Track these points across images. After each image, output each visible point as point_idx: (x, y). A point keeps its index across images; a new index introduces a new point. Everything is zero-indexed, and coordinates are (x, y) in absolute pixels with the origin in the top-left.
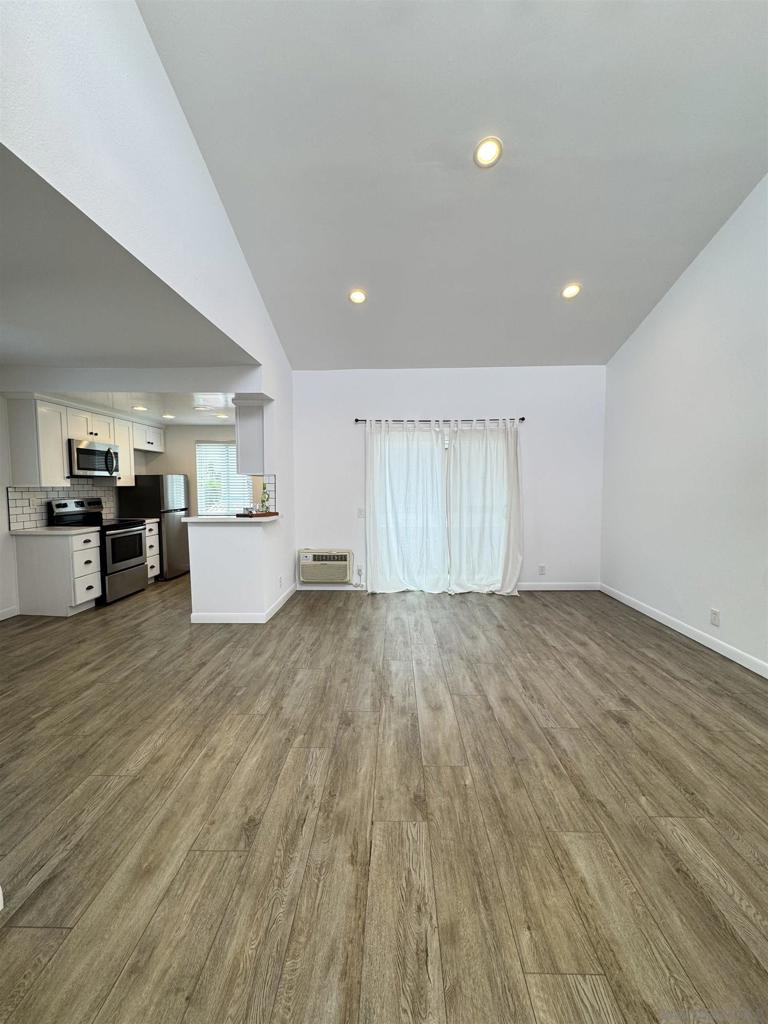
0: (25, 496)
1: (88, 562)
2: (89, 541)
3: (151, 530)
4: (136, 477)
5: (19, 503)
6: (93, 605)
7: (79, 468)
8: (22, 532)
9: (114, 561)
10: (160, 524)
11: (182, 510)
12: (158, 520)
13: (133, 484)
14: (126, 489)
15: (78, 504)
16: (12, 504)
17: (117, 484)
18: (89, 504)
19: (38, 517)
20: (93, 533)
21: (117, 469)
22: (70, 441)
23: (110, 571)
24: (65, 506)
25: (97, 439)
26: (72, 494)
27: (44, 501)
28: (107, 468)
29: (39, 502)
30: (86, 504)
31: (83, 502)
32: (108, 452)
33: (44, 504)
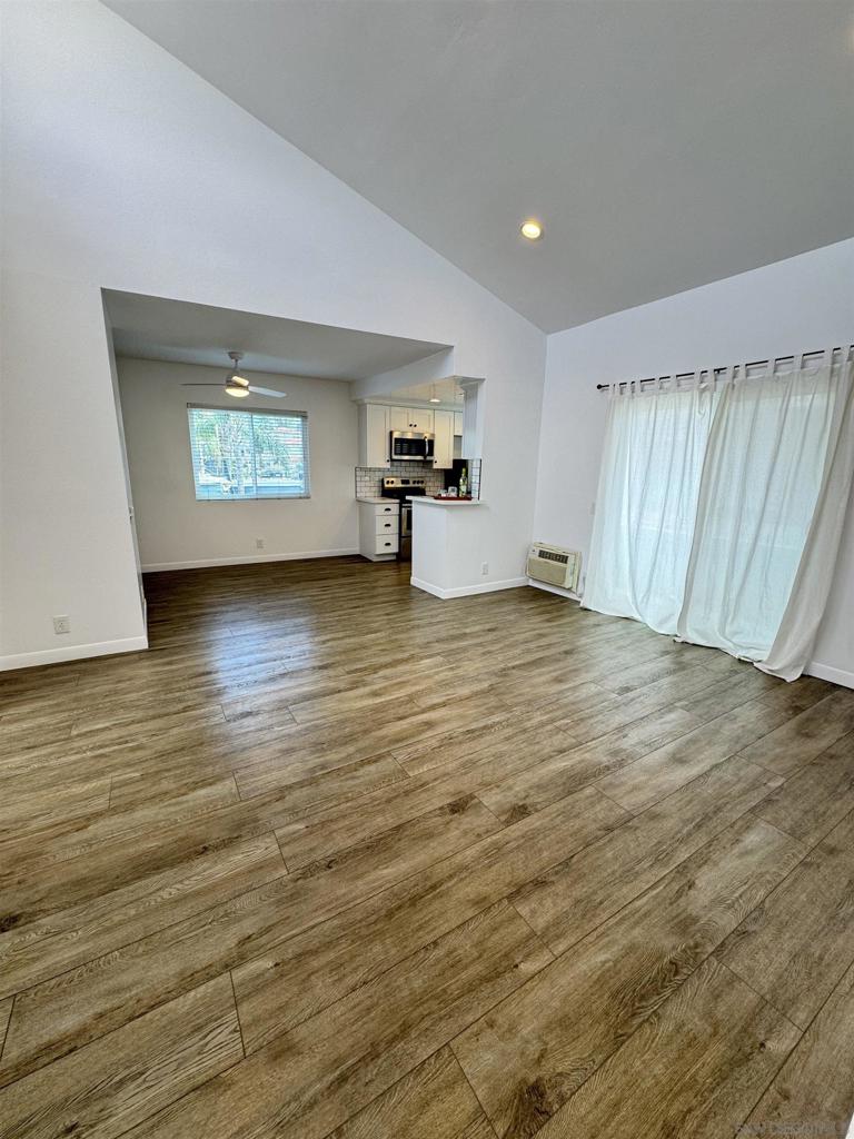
0: (369, 474)
1: (388, 525)
2: (390, 510)
4: (453, 461)
5: (363, 479)
6: (396, 556)
7: (396, 454)
8: (364, 499)
13: (451, 467)
14: (446, 471)
15: (403, 482)
16: (358, 479)
17: (435, 466)
18: (414, 482)
19: (376, 489)
20: (394, 504)
21: (431, 453)
22: (391, 433)
23: (403, 534)
24: (392, 482)
25: (416, 430)
26: (395, 474)
27: (381, 478)
28: (424, 454)
29: (378, 479)
30: (411, 482)
31: (409, 480)
32: (425, 440)
33: (381, 480)
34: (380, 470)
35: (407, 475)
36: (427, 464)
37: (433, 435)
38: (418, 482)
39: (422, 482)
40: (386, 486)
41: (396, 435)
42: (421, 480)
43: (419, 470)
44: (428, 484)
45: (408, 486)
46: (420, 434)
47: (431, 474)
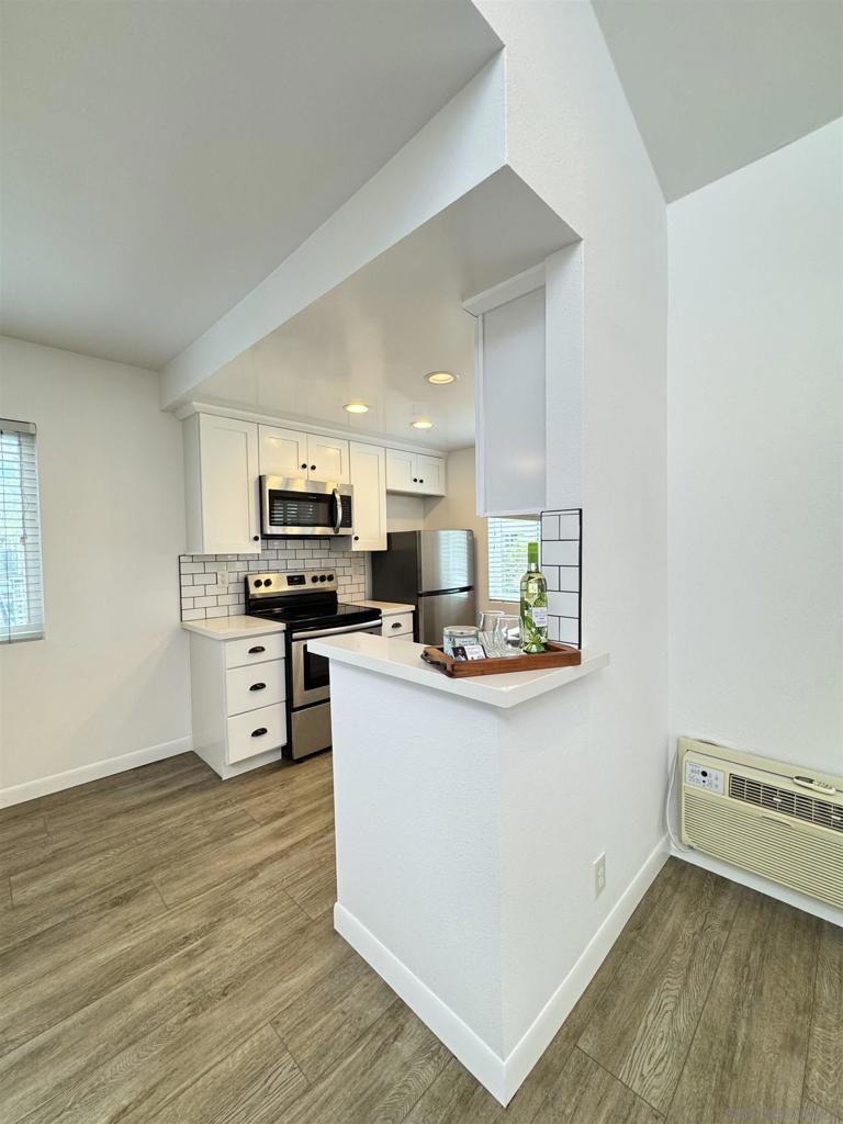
0: (210, 568)
1: (257, 687)
2: (263, 649)
3: (397, 626)
4: (389, 535)
5: (199, 579)
6: (278, 756)
7: (271, 523)
8: (200, 627)
9: (308, 686)
10: (415, 614)
11: (463, 590)
12: (413, 608)
13: (385, 548)
14: (375, 555)
15: (291, 581)
16: (186, 580)
17: (356, 547)
18: (314, 579)
19: (230, 600)
20: (271, 633)
21: (348, 522)
22: (261, 480)
23: (297, 703)
24: (268, 583)
25: (315, 476)
26: (273, 565)
27: (242, 575)
28: (332, 523)
29: (233, 577)
30: (308, 579)
31: (303, 576)
32: (333, 496)
33: (242, 579)
34: (238, 558)
35: (299, 564)
36: (338, 542)
37: (351, 487)
38: (323, 579)
39: (331, 578)
40: (254, 591)
41: (273, 484)
42: (327, 574)
43: (324, 554)
44: (341, 580)
45: (302, 587)
46: (324, 484)
47: (345, 562)
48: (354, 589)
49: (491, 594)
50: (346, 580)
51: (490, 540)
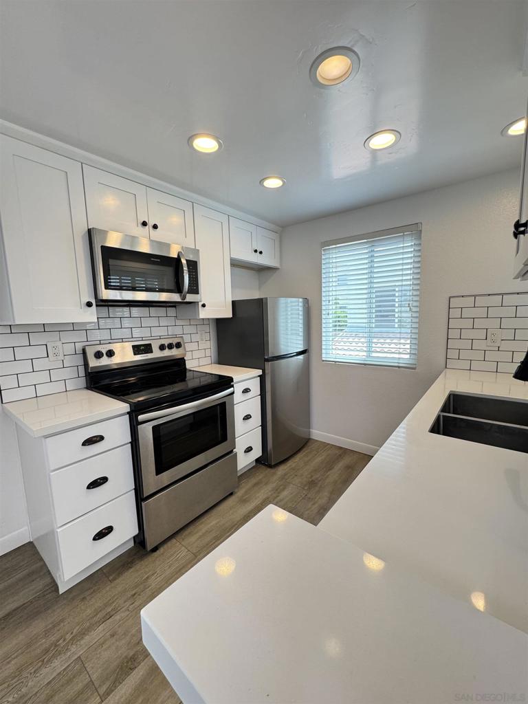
1: (97, 483)
2: (101, 438)
3: (246, 391)
4: (234, 302)
5: (23, 353)
7: (107, 287)
9: (160, 469)
10: (262, 378)
11: (299, 354)
12: (260, 372)
13: (230, 315)
14: (219, 322)
15: (137, 350)
17: (203, 314)
18: (162, 347)
19: (68, 373)
21: (194, 289)
22: (91, 232)
23: (149, 489)
24: (111, 354)
25: (157, 236)
26: (115, 334)
27: (79, 346)
28: (178, 289)
29: (69, 349)
30: (155, 348)
31: (150, 345)
32: (178, 260)
33: (79, 350)
34: (74, 327)
35: (145, 332)
37: (197, 252)
38: (170, 346)
39: (178, 345)
40: (93, 363)
42: (174, 341)
43: (170, 321)
44: (189, 347)
45: (149, 356)
46: (168, 246)
47: (192, 329)
48: (201, 354)
49: (324, 356)
50: (193, 346)
51: (323, 308)
